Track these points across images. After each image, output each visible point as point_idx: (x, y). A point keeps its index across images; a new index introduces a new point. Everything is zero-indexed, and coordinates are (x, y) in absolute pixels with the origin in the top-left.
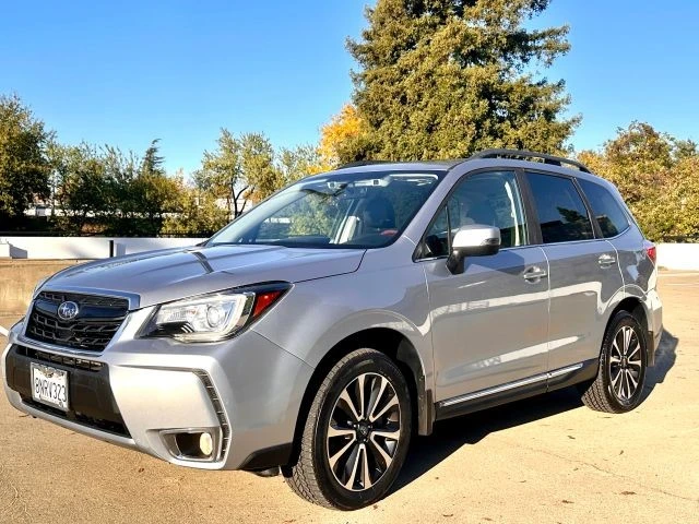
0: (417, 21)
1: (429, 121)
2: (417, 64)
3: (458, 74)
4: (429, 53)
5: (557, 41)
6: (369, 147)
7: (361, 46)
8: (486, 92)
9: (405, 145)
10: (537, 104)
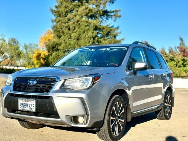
0: (73, 3)
1: (78, 37)
2: (74, 17)
3: (87, 22)
4: (78, 14)
5: (117, 14)
6: (57, 44)
7: (54, 10)
8: (96, 28)
9: (70, 44)
10: (111, 33)
